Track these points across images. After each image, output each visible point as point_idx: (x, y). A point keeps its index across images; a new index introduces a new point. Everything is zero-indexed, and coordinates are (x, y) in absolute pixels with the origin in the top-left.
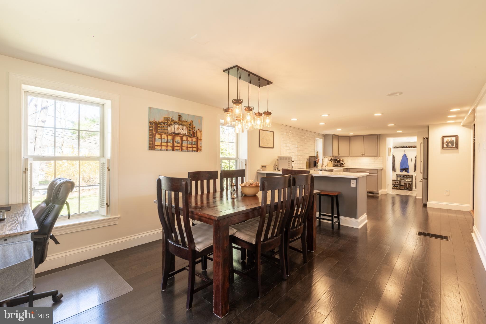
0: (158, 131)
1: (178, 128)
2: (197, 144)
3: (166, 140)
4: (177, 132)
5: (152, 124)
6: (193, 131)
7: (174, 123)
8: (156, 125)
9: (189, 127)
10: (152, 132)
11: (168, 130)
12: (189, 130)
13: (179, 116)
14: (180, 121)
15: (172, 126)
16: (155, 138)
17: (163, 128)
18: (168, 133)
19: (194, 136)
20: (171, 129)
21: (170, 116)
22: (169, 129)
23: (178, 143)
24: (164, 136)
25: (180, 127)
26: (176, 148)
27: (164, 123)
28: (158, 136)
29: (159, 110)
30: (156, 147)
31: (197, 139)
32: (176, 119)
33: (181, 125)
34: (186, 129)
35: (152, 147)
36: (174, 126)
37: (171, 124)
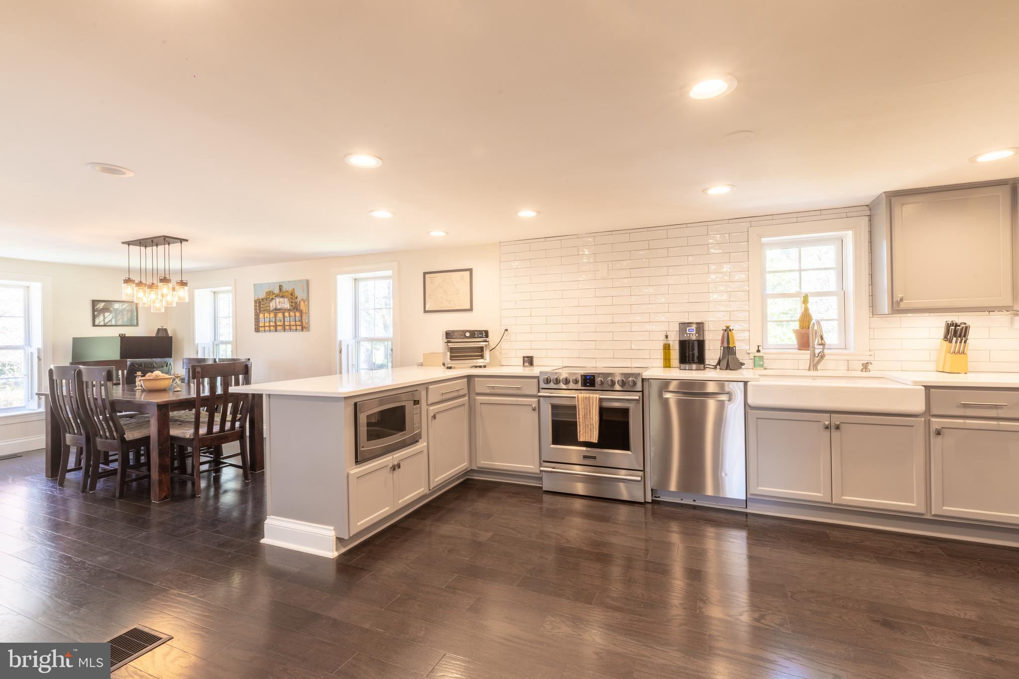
0: (262, 309)
1: (279, 302)
2: (301, 321)
3: (269, 319)
4: (279, 307)
5: (257, 303)
6: (296, 303)
7: (276, 297)
8: (260, 302)
9: (291, 298)
10: (257, 311)
11: (269, 306)
12: (292, 302)
13: (280, 286)
14: (282, 293)
15: (274, 301)
16: (259, 318)
17: (266, 305)
18: (269, 310)
19: (297, 310)
20: (272, 305)
21: (271, 290)
22: (271, 305)
23: (280, 321)
24: (267, 315)
25: (282, 300)
26: (279, 328)
27: (266, 299)
28: (261, 316)
29: (261, 285)
30: (261, 329)
31: (301, 312)
32: (277, 291)
33: (282, 297)
34: (288, 302)
35: (257, 330)
36: (276, 301)
37: (272, 299)
